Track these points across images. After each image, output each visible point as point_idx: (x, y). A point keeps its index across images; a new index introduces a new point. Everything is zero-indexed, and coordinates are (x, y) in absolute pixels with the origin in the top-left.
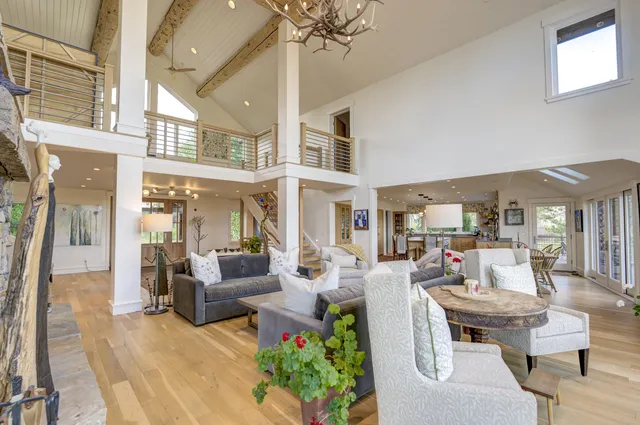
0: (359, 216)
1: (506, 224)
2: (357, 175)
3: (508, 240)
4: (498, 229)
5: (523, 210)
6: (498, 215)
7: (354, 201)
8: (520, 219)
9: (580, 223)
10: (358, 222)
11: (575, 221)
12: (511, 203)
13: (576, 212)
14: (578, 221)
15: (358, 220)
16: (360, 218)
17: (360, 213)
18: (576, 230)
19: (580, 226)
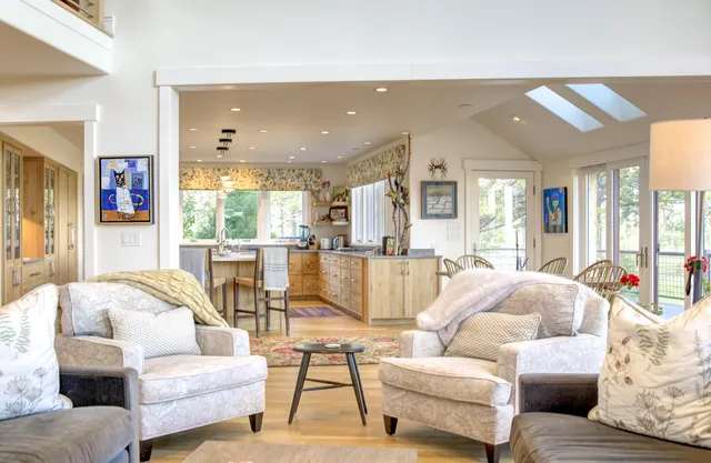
0: (118, 178)
1: (424, 215)
2: (111, 36)
3: (428, 254)
4: (407, 227)
5: (455, 183)
6: (405, 196)
7: (95, 125)
8: (449, 205)
9: (560, 214)
10: (114, 199)
11: (546, 212)
12: (433, 167)
13: (547, 193)
14: (553, 210)
15: (114, 192)
16: (122, 183)
17: (122, 166)
18: (547, 229)
19: (559, 221)
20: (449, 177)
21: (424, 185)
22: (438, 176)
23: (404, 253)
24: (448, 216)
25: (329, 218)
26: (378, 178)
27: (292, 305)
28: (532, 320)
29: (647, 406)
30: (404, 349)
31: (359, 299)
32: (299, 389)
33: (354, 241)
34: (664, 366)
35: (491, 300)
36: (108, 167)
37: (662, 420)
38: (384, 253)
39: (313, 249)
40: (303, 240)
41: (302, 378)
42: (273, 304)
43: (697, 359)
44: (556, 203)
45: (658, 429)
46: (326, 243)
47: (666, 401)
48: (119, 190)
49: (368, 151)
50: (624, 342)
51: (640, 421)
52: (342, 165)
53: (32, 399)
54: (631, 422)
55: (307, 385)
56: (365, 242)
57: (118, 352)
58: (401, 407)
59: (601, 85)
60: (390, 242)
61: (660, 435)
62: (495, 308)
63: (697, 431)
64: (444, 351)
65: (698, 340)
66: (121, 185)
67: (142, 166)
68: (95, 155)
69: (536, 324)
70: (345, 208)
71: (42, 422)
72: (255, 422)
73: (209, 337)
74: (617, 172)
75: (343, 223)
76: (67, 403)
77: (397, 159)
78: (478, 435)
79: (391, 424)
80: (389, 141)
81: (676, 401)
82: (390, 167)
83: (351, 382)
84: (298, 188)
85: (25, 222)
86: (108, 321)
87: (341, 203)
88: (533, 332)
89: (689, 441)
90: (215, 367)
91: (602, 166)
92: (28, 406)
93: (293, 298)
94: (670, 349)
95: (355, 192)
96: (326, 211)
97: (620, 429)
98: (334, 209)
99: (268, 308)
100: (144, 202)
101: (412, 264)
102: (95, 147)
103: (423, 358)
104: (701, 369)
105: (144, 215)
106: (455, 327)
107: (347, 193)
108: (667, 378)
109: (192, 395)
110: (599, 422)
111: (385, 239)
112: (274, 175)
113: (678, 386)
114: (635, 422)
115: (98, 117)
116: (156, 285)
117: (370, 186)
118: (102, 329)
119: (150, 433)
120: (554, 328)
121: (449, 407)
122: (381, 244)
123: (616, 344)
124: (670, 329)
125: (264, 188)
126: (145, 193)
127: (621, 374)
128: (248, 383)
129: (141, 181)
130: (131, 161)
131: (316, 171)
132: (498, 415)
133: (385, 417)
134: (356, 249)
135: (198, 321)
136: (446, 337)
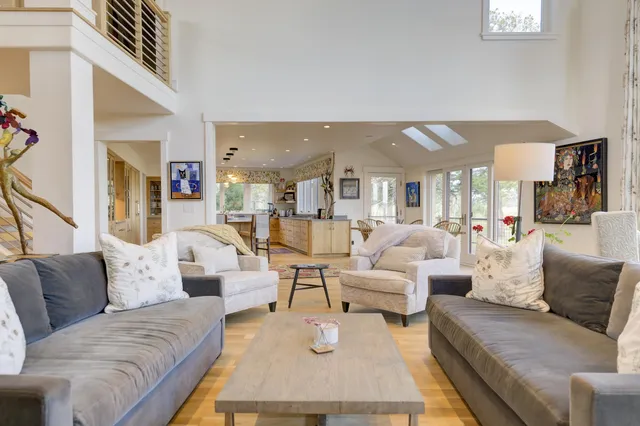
0: (182, 174)
1: (342, 197)
2: (175, 91)
3: (343, 218)
4: (332, 204)
5: (358, 180)
6: (331, 186)
7: (167, 143)
8: (356, 192)
9: (416, 197)
10: (179, 185)
11: (407, 195)
12: (347, 171)
13: (408, 185)
14: (412, 195)
15: (179, 182)
16: (184, 177)
17: (183, 167)
18: (408, 205)
19: (415, 200)
20: (356, 176)
21: (342, 180)
22: (349, 175)
23: (331, 218)
24: (354, 198)
25: (284, 199)
26: (315, 176)
27: (271, 247)
28: (421, 250)
29: (502, 290)
30: (353, 266)
31: (306, 243)
32: (293, 289)
33: (298, 212)
34: (510, 269)
35: (397, 241)
36: (176, 167)
37: (510, 297)
38: (319, 217)
39: (275, 216)
40: (270, 211)
41: (295, 283)
42: (260, 246)
43: (527, 265)
44: (413, 191)
45: (507, 301)
46: (282, 213)
47: (512, 287)
48: (182, 180)
49: (309, 161)
50: (487, 258)
51: (498, 297)
52: (291, 169)
53: (171, 293)
54: (492, 298)
55: (297, 287)
56: (305, 212)
57: (202, 269)
58: (352, 297)
59: (445, 126)
60: (322, 211)
61: (509, 304)
62: (400, 244)
63: (529, 301)
64: (373, 267)
65: (528, 255)
66: (183, 178)
67: (195, 167)
68: (168, 160)
69: (424, 251)
70: (293, 193)
71: (178, 304)
72: (272, 306)
73: (245, 261)
74: (448, 173)
75: (292, 202)
76: (187, 296)
77: (326, 166)
78: (397, 310)
79: (346, 306)
80: (321, 156)
81: (518, 287)
82: (322, 170)
83: (321, 284)
84: (267, 182)
85: (117, 201)
86: (191, 253)
87: (291, 191)
88: (422, 256)
89: (525, 306)
90: (250, 277)
91: (439, 171)
92: (169, 297)
93: (272, 244)
94: (513, 261)
95: (299, 185)
96: (282, 196)
97: (485, 301)
98: (287, 194)
99: (257, 248)
100: (197, 187)
101: (336, 224)
102: (167, 156)
103: (363, 271)
104: (530, 270)
105: (197, 195)
106: (379, 254)
107: (295, 185)
108: (512, 275)
109: (242, 292)
110: (473, 299)
111: (320, 211)
112: (252, 175)
113: (518, 279)
114: (494, 298)
115: (169, 139)
116: (216, 232)
117: (308, 181)
118: (187, 257)
119: (229, 311)
120: (434, 255)
121: (381, 296)
122: (316, 213)
123: (482, 259)
124: (513, 251)
125: (248, 182)
126: (198, 182)
127: (486, 274)
128: (268, 286)
129: (195, 176)
130: (189, 164)
131: (277, 173)
132: (409, 300)
133: (343, 303)
134: (302, 216)
135: (240, 253)
136: (374, 260)
